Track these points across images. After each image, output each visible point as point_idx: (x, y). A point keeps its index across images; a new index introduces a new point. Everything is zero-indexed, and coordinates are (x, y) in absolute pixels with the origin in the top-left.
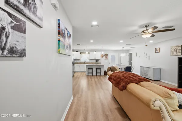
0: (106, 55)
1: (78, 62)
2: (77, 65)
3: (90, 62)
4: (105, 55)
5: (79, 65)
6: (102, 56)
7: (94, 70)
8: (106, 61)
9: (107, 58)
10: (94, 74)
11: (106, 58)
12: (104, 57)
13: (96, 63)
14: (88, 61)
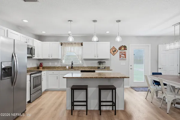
0: (123, 48)
1: (56, 64)
2: (50, 72)
3: (85, 65)
4: (120, 49)
5: (56, 72)
6: (113, 51)
7: (93, 91)
8: (123, 63)
9: (125, 55)
10: (93, 105)
11: (123, 56)
12: (118, 54)
13: (99, 68)
14: (81, 62)
